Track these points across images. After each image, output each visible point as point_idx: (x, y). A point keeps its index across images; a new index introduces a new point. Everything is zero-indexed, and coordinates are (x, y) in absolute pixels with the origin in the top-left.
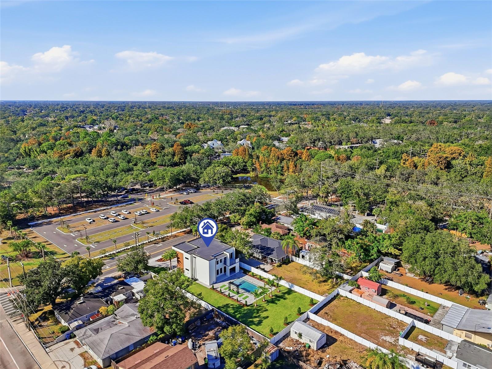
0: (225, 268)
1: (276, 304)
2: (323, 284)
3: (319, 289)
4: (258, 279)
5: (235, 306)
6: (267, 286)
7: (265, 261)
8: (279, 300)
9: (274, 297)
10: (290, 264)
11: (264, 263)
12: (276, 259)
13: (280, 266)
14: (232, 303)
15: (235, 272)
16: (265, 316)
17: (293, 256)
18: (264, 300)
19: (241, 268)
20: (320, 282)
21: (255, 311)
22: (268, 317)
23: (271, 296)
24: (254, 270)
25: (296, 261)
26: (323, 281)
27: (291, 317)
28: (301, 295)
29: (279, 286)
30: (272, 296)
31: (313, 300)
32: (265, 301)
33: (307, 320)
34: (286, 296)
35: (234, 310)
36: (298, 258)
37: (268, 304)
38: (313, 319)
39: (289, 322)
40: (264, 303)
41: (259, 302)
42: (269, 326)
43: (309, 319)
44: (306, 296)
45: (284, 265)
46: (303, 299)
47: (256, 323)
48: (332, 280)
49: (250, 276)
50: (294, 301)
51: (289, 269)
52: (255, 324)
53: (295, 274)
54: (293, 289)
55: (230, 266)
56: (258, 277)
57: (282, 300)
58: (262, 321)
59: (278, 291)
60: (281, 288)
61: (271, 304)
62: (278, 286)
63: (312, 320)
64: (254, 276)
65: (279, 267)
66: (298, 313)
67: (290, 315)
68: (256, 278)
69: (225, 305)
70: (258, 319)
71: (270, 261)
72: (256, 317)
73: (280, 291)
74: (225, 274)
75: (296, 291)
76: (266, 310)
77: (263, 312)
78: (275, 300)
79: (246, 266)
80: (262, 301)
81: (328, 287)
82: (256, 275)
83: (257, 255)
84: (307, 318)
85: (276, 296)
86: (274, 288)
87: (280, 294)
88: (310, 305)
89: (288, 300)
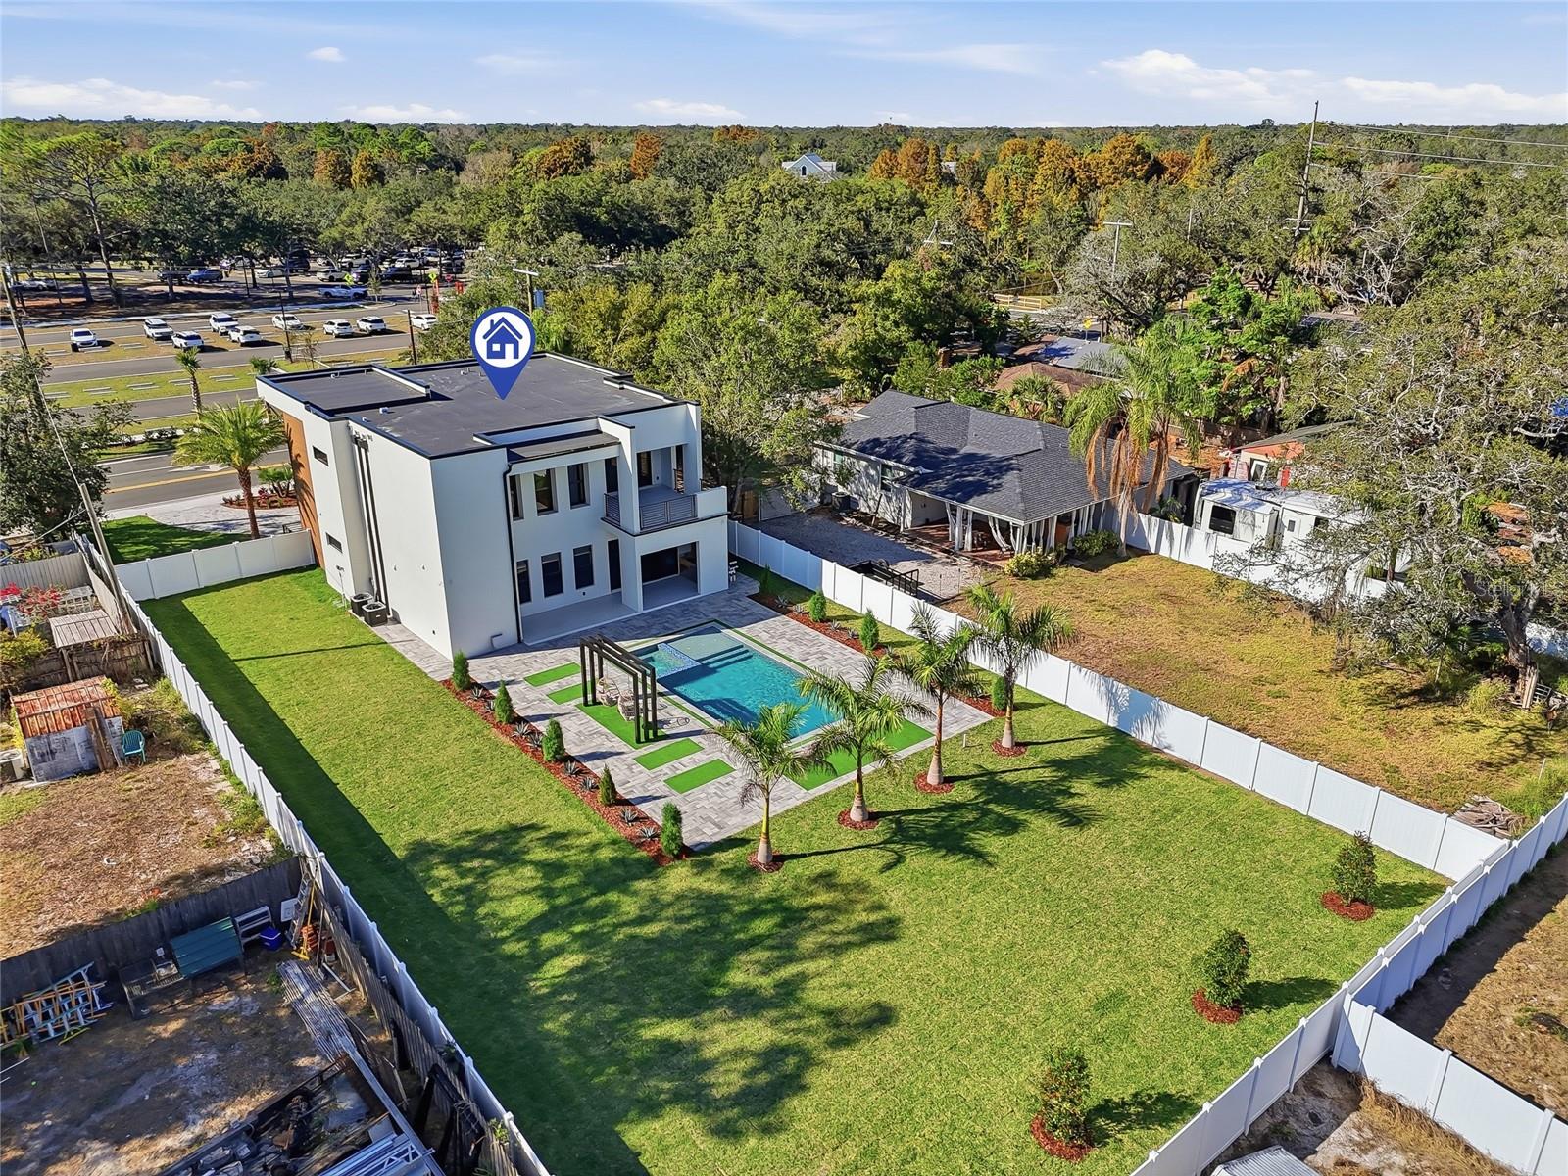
0: (614, 547)
1: (979, 856)
2: (1427, 714)
3: (1392, 752)
4: (853, 642)
5: (573, 856)
6: (898, 687)
7: (934, 541)
8: (1011, 827)
9: (962, 793)
10: (1116, 569)
11: (926, 550)
12: (1012, 521)
13: (1042, 571)
14: (557, 819)
15: (695, 590)
16: (855, 999)
17: (1143, 518)
18: (855, 815)
19: (742, 564)
20: (1396, 697)
21: (761, 926)
22: (882, 1017)
23: (932, 778)
24: (842, 586)
25: (1164, 551)
26: (1414, 693)
27: (1125, 1031)
28: (1225, 789)
29: (1016, 708)
30: (948, 781)
31: (1370, 860)
32: (873, 818)
33: (1330, 1088)
34: (1086, 792)
35: (547, 893)
36: (1179, 529)
37: (900, 859)
38: (1412, 1099)
39: (1105, 1109)
40: (848, 838)
41: (804, 827)
42: (846, 1131)
43: (1353, 1082)
44: (1268, 811)
45: (1073, 571)
46: (1247, 834)
47: (727, 1081)
48: (1501, 684)
49: (803, 618)
50: (1152, 847)
51: (1110, 596)
52: (695, 1098)
53: (1161, 630)
54: (1147, 737)
55: (644, 531)
56: (857, 627)
57: (1042, 826)
58: (807, 1060)
59: (1006, 742)
60: (1033, 724)
61: (919, 860)
62: (1006, 698)
63: (1389, 1103)
64: (824, 621)
65: (1034, 577)
66: (1202, 982)
67: (1116, 999)
68: (838, 634)
69: (490, 837)
70: (757, 1033)
71: (969, 536)
72: (747, 1003)
73: (1020, 745)
74: (617, 599)
75: (1178, 752)
76: (884, 931)
77: (836, 950)
78: (976, 826)
79: (784, 557)
80: (843, 818)
81: (1473, 745)
82: (846, 618)
83: (894, 508)
84: (1326, 1058)
85: (991, 785)
86: (962, 717)
87: (1027, 770)
88: (1328, 901)
89: (1093, 831)
